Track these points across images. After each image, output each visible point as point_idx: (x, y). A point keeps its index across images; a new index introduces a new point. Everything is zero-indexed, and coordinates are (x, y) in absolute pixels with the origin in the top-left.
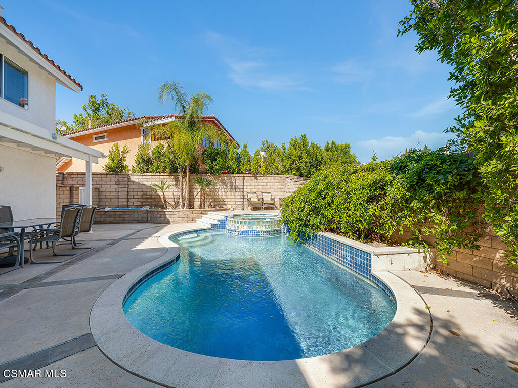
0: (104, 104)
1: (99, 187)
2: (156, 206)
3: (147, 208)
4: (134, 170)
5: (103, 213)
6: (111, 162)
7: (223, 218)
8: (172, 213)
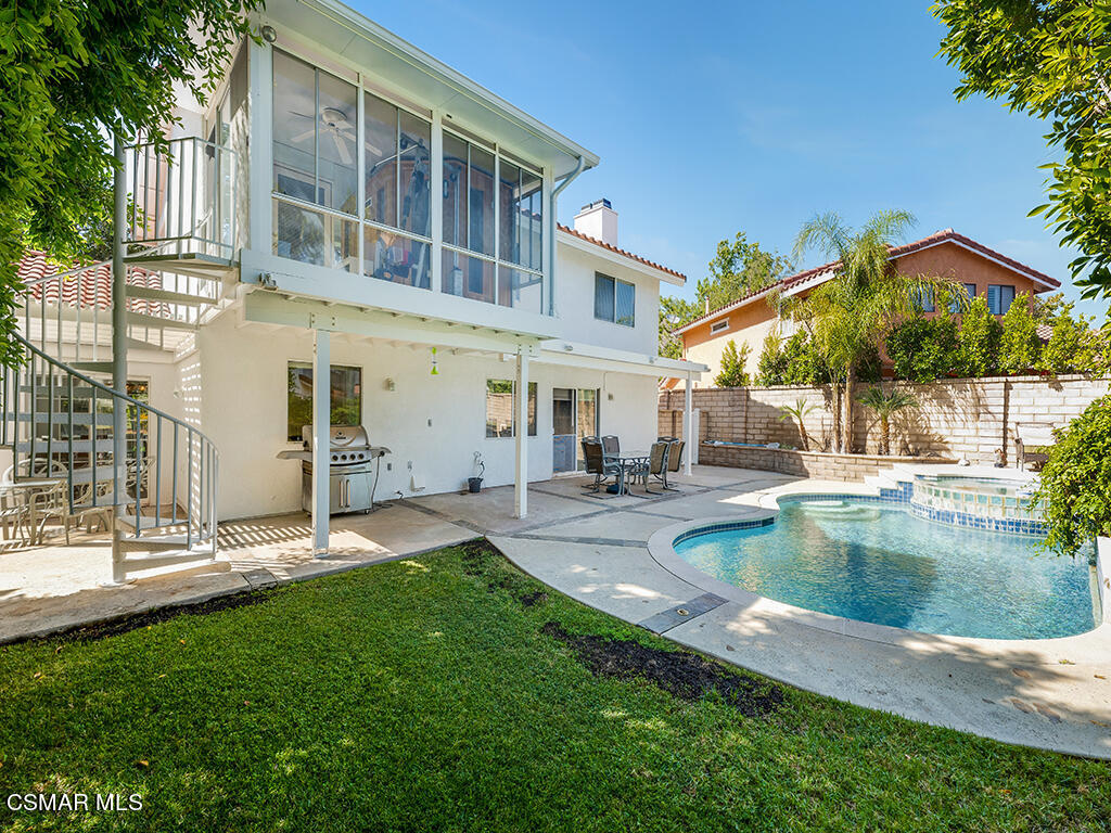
0: (742, 249)
1: (707, 409)
2: (791, 443)
3: (775, 446)
4: (757, 382)
5: (711, 449)
6: (724, 371)
7: (910, 479)
8: (815, 458)
